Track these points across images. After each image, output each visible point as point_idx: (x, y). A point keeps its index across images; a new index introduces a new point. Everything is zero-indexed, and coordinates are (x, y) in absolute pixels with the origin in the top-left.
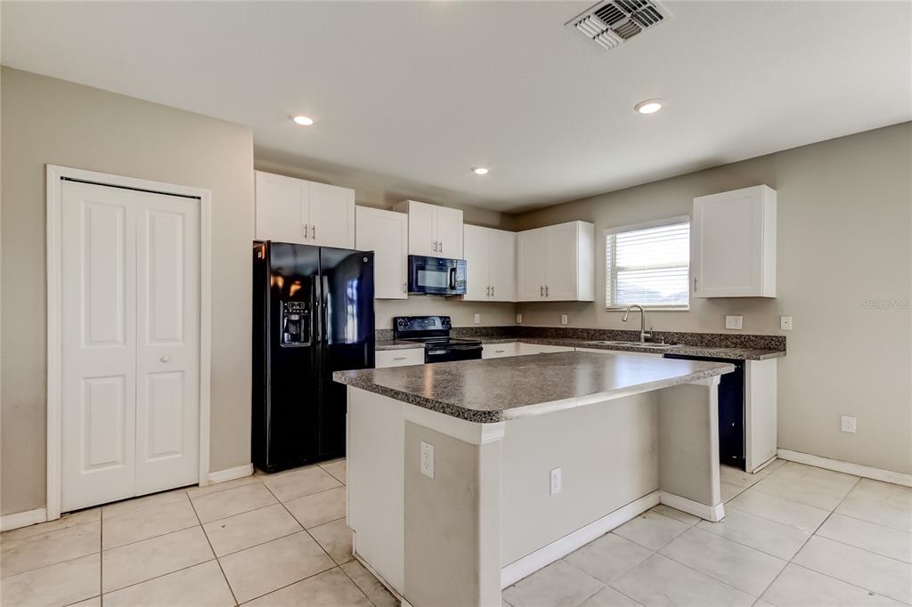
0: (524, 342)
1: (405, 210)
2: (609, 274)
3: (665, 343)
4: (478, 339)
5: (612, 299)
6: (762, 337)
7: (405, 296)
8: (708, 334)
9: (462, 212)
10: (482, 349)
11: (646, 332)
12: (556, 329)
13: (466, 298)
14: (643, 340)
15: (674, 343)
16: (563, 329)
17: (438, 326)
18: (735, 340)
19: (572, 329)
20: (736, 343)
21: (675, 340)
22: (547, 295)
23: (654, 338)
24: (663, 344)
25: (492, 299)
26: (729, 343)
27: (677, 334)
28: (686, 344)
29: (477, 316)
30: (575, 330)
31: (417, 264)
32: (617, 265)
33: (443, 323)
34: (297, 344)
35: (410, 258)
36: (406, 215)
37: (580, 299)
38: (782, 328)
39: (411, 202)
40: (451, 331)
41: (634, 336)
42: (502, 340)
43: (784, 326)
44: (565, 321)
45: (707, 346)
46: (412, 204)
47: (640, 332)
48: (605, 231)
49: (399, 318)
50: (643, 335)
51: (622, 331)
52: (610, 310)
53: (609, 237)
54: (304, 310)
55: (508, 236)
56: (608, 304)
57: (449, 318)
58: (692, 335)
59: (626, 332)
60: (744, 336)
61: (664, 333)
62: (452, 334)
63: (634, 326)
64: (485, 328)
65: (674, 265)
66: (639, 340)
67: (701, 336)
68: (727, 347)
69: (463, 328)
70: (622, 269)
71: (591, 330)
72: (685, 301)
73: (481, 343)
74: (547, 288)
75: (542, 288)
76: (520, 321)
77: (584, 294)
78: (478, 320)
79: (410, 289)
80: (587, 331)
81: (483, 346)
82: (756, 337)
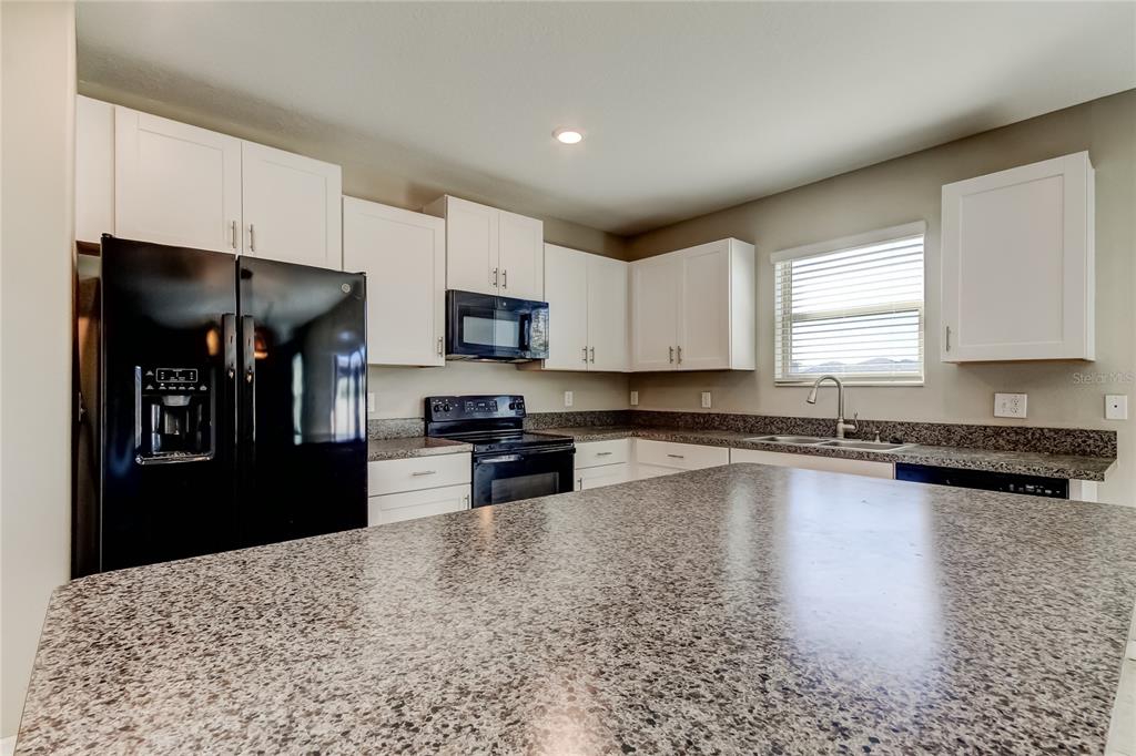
0: (644, 437)
1: (441, 213)
2: (779, 325)
3: (882, 440)
4: (568, 434)
5: (784, 366)
6: (1069, 433)
7: (441, 361)
8: (961, 426)
9: (541, 222)
10: (574, 450)
11: (846, 422)
12: (693, 415)
13: (549, 365)
14: (841, 435)
15: (898, 441)
16: (703, 415)
17: (504, 411)
18: (1014, 437)
19: (718, 415)
20: (1016, 443)
21: (899, 434)
22: (680, 360)
23: (861, 431)
24: (878, 442)
25: (591, 367)
26: (1001, 442)
27: (902, 424)
28: (918, 440)
29: (569, 396)
30: (724, 417)
31: (463, 307)
32: (794, 311)
33: (511, 407)
34: (177, 457)
35: (449, 295)
36: (443, 221)
37: (734, 368)
38: (1108, 417)
39: (450, 197)
40: (525, 421)
41: (826, 428)
42: (609, 435)
43: (1111, 413)
44: (707, 402)
45: (959, 446)
46: (453, 203)
47: (836, 422)
48: (773, 256)
49: (435, 398)
50: (841, 426)
51: (803, 420)
52: (781, 385)
53: (779, 266)
54: (197, 386)
55: (618, 267)
56: (779, 375)
57: (522, 398)
58: (931, 427)
59: (810, 421)
60: (1033, 431)
61: (878, 424)
62: (528, 425)
63: (826, 411)
64: (581, 414)
65: (894, 308)
66: (835, 435)
67: (948, 429)
68: (997, 448)
69: (546, 415)
70: (802, 318)
71: (751, 417)
72: (918, 371)
73: (572, 441)
74: (680, 350)
75: (671, 350)
76: (636, 402)
77: (740, 358)
78: (570, 401)
79: (449, 349)
80: (744, 418)
81: (576, 445)
82: (1056, 431)
